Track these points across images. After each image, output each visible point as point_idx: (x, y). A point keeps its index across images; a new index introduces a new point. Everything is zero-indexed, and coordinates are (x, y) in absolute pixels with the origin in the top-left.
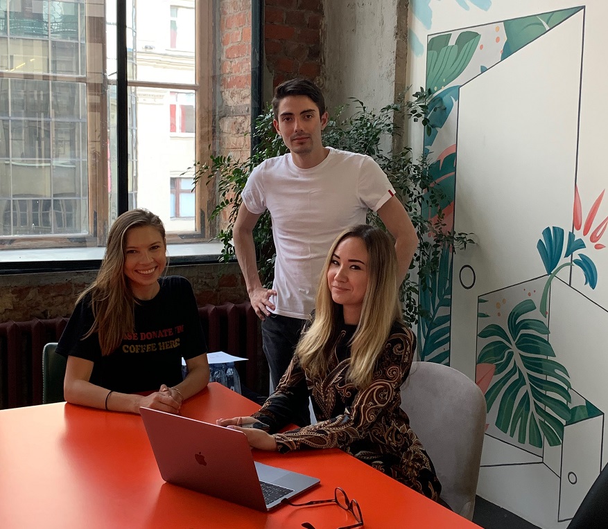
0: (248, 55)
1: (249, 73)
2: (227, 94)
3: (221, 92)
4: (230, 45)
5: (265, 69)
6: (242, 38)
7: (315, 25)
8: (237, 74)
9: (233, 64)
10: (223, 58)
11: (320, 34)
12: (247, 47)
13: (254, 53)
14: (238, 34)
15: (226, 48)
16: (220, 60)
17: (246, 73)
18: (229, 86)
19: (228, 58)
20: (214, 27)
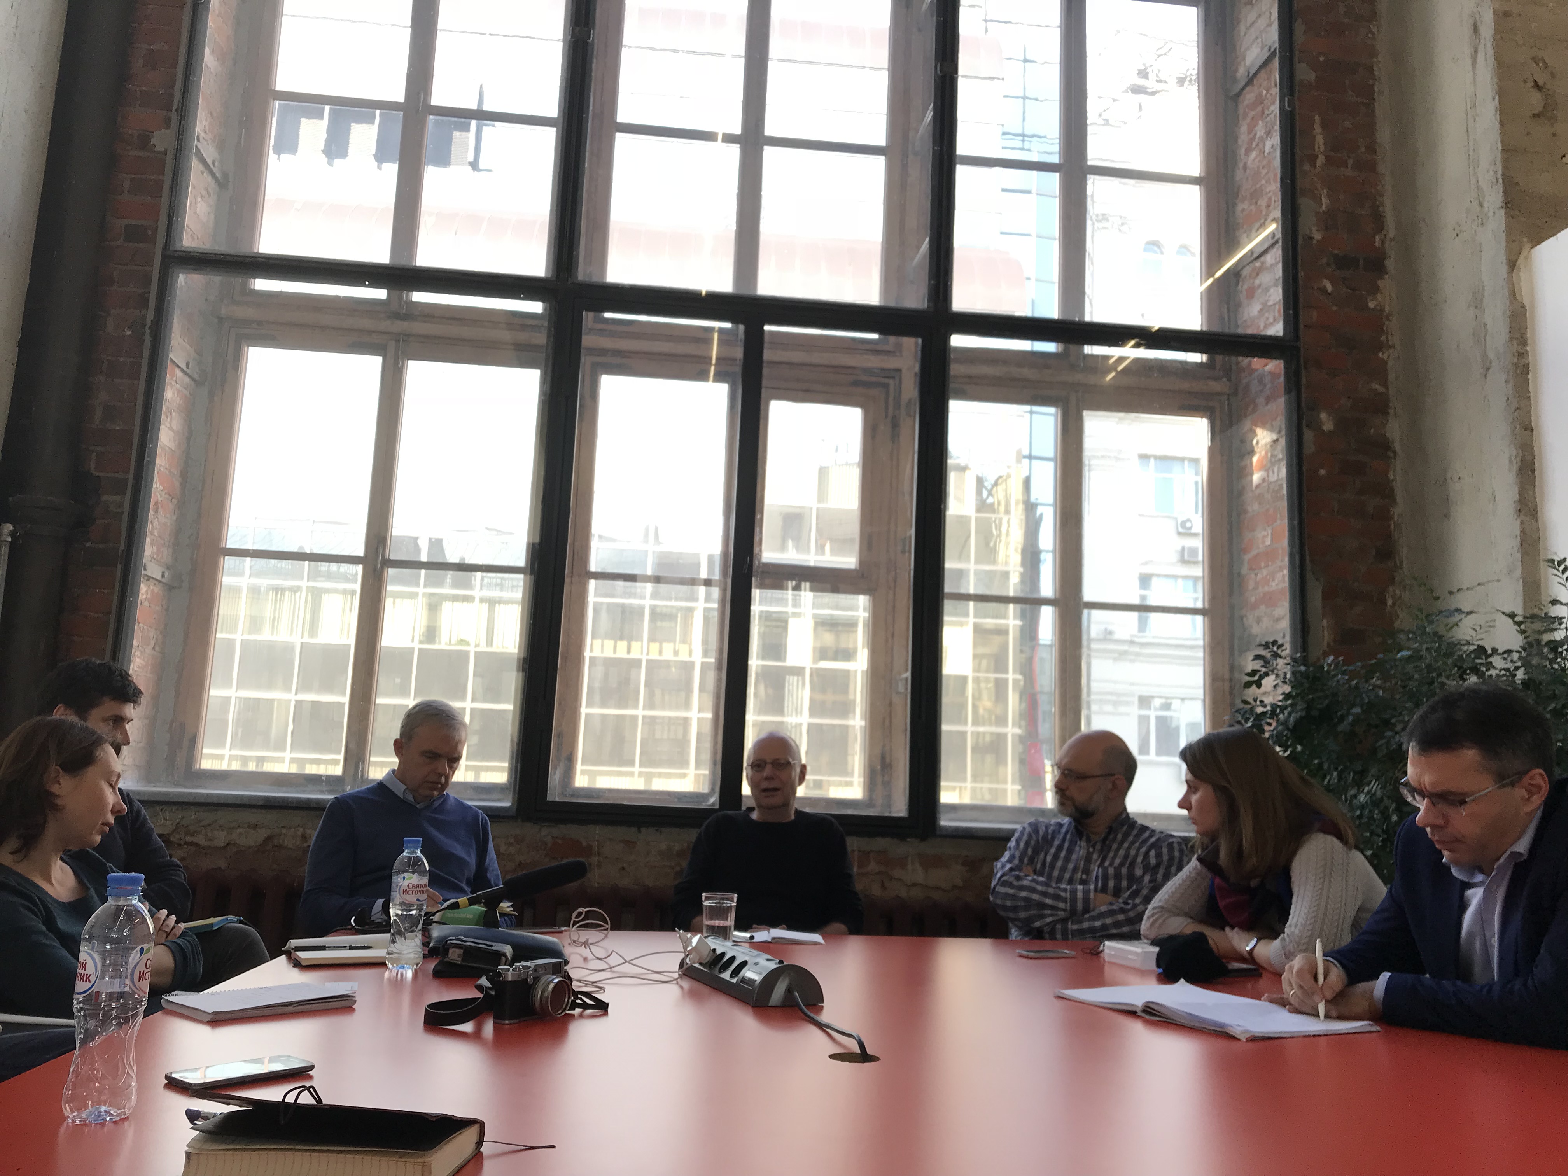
0: (1283, 561)
1: (1286, 584)
2: (1250, 619)
3: (1242, 618)
4: (1254, 552)
5: (1309, 576)
6: (1272, 541)
7: (1384, 515)
8: (1266, 589)
9: (1259, 576)
10: (1244, 570)
11: (1392, 527)
12: (1280, 552)
13: (1291, 556)
14: (1265, 537)
15: (1247, 557)
16: (1239, 574)
17: (1281, 586)
18: (1255, 607)
19: (1251, 569)
20: (1230, 532)
